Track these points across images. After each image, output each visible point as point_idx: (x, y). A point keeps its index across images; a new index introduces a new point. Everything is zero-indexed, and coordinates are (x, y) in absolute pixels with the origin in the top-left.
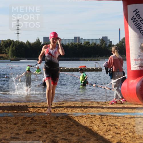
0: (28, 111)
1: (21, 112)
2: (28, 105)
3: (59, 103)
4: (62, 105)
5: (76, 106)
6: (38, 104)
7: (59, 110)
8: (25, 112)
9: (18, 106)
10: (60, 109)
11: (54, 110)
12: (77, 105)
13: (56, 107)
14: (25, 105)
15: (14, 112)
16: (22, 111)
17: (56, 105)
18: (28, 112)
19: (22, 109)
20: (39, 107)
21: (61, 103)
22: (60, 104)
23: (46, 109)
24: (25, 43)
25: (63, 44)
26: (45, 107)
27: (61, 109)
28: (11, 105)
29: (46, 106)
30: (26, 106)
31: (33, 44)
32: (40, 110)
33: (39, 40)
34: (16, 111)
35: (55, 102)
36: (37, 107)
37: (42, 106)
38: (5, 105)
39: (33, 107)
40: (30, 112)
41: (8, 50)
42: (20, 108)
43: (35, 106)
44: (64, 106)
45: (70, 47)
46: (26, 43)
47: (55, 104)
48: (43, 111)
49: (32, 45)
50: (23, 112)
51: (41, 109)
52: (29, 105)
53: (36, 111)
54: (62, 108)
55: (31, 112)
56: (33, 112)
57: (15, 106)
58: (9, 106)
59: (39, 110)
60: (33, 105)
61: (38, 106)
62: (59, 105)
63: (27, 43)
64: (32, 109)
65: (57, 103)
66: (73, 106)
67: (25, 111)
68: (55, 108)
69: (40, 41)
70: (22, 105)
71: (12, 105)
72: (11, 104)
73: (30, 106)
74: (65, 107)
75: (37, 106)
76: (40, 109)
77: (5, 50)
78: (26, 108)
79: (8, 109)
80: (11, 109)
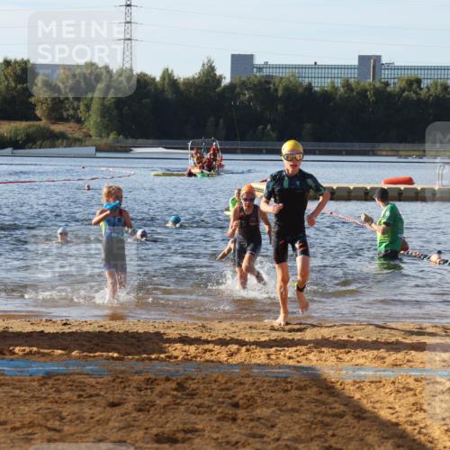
0: (162, 356)
1: (137, 360)
2: (162, 332)
4: (298, 336)
5: (355, 339)
6: (203, 326)
7: (287, 354)
8: (151, 359)
9: (126, 332)
10: (290, 351)
11: (268, 355)
12: (361, 338)
13: (275, 340)
14: (152, 330)
15: (108, 358)
16: (139, 353)
17: (274, 335)
18: (163, 360)
19: (139, 347)
20: (207, 342)
22: (290, 331)
23: (234, 347)
24: (154, 79)
25: (310, 84)
26: (233, 341)
27: (295, 349)
28: (98, 330)
29: (234, 336)
30: (158, 334)
31: (189, 83)
32: (211, 351)
33: (212, 69)
34: (116, 355)
36: (197, 341)
37: (220, 336)
38: (74, 330)
39: (185, 340)
40: (170, 357)
41: (88, 107)
42: (133, 340)
43: (193, 337)
44: (307, 339)
45: (337, 97)
46: (158, 79)
47: (273, 329)
48: (223, 357)
49: (182, 87)
50: (143, 360)
51: (217, 348)
52: (168, 331)
53: (196, 357)
54: (298, 348)
55: (176, 357)
56: (185, 360)
57: (111, 333)
58: (88, 332)
59: (206, 351)
60: (183, 332)
61: (205, 336)
62: (287, 336)
63: (163, 78)
64: (178, 345)
66: (345, 338)
67: (153, 357)
68: (271, 347)
69: (218, 73)
70: (141, 331)
71: (102, 329)
72: (96, 325)
73: (173, 333)
74: (310, 342)
75: (198, 334)
76: (210, 346)
77: (73, 108)
78: (157, 344)
79: (84, 345)
80: (97, 345)
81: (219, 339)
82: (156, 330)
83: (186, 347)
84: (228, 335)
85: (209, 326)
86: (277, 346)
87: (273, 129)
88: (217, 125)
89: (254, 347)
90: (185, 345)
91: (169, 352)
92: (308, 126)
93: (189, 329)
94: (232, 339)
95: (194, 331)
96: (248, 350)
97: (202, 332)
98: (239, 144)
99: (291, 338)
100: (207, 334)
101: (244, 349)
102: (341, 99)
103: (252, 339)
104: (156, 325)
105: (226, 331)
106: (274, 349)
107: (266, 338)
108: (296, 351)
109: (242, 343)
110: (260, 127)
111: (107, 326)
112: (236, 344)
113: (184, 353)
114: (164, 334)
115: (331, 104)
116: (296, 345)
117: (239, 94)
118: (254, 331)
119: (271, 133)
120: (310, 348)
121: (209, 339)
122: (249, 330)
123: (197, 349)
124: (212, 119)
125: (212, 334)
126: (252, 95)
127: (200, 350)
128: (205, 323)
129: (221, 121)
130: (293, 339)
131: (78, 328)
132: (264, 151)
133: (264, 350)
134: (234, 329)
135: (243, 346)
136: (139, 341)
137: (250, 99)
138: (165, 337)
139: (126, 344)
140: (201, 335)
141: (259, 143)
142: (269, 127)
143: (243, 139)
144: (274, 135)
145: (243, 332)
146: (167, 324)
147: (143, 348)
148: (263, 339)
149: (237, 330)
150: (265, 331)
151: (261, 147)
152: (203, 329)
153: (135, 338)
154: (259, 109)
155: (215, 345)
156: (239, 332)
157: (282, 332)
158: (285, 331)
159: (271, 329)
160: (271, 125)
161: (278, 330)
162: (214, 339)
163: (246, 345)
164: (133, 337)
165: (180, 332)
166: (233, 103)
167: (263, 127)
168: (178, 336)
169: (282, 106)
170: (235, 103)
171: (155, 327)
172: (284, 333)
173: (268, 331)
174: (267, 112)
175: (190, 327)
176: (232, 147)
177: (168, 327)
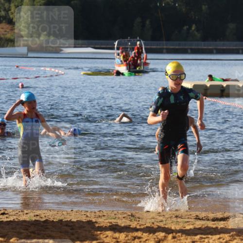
2: (94, 220)
3: (211, 216)
4: (221, 225)
6: (132, 215)
9: (61, 221)
13: (200, 229)
14: (84, 219)
17: (199, 224)
19: (73, 234)
20: (136, 230)
21: (219, 215)
22: (214, 220)
23: (161, 235)
26: (160, 229)
27: (218, 236)
28: (34, 219)
29: (161, 224)
30: (90, 223)
32: (139, 238)
35: (197, 213)
36: (127, 229)
37: (148, 225)
38: (11, 219)
39: (115, 228)
42: (68, 229)
43: (123, 225)
44: (230, 227)
47: (197, 218)
51: (145, 235)
52: (100, 220)
54: (222, 235)
57: (46, 221)
58: (25, 221)
59: (135, 238)
60: (113, 221)
61: (134, 225)
62: (211, 224)
64: (109, 233)
65: (203, 215)
68: (196, 235)
70: (74, 220)
71: (38, 218)
72: (32, 214)
73: (103, 222)
74: (233, 230)
75: (127, 223)
76: (139, 234)
77: (5, 10)
78: (90, 231)
79: (21, 233)
80: (34, 233)
81: (147, 227)
82: (88, 219)
83: (117, 235)
84: (156, 224)
85: (137, 215)
86: (202, 234)
87: (198, 30)
88: (144, 26)
89: (180, 234)
90: (115, 233)
91: (100, 239)
92: (232, 26)
93: (119, 218)
94: (159, 227)
95: (124, 220)
96: (174, 238)
97: (131, 221)
98: (164, 45)
99: (214, 226)
100: (136, 223)
101: (170, 236)
103: (178, 228)
104: (88, 214)
105: (153, 220)
106: (198, 237)
107: (191, 227)
108: (220, 238)
109: (168, 231)
110: (185, 28)
111: (43, 216)
112: (163, 232)
113: (115, 240)
114: (96, 222)
116: (219, 233)
118: (179, 220)
119: (196, 33)
120: (232, 236)
121: (138, 227)
122: (175, 219)
123: (127, 236)
124: (139, 20)
125: (140, 223)
127: (130, 237)
128: (134, 212)
129: (148, 22)
130: (217, 228)
131: (15, 217)
132: (189, 51)
133: (189, 237)
134: (161, 218)
135: (169, 234)
136: (72, 229)
138: (97, 225)
139: (61, 232)
140: (131, 223)
141: (183, 42)
142: (194, 28)
143: (168, 39)
144: (198, 35)
145: (169, 221)
146: (98, 214)
147: (76, 235)
148: (188, 228)
149: (164, 219)
150: (190, 220)
151: (186, 47)
152: (132, 218)
153: (69, 226)
154: (184, 10)
155: (144, 232)
156: (166, 221)
157: (206, 221)
158: (208, 220)
159: (196, 219)
160: (196, 25)
161: (202, 219)
162: (142, 227)
163: (172, 233)
164: (66, 225)
165: (110, 221)
166: (158, 4)
167: (188, 27)
168: (109, 224)
169: (207, 6)
170: (161, 4)
171: (87, 216)
172: (208, 222)
173: (193, 220)
174: (192, 13)
175: (120, 216)
176: (158, 47)
177: (99, 216)
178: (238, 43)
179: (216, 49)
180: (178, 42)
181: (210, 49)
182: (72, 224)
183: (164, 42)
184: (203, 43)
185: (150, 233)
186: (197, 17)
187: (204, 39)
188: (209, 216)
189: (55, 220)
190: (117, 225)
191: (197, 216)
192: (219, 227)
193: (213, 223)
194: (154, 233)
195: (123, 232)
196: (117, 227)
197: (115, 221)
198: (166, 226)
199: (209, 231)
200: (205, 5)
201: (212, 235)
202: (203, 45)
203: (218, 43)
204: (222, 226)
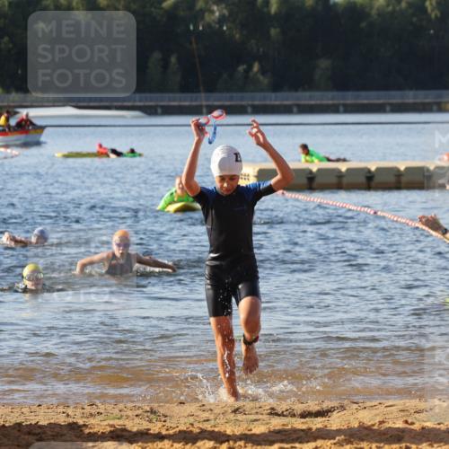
2: (81, 422)
3: (299, 408)
4: (317, 424)
5: (417, 427)
6: (152, 411)
9: (19, 425)
12: (429, 424)
13: (279, 432)
14: (62, 420)
17: (277, 423)
20: (161, 437)
21: (314, 407)
22: (304, 415)
23: (207, 446)
26: (204, 435)
27: (313, 445)
29: (208, 427)
30: (74, 427)
35: (273, 404)
36: (143, 437)
37: (183, 428)
42: (32, 439)
43: (135, 429)
44: (334, 428)
45: (374, 12)
47: (273, 413)
52: (92, 421)
54: (319, 443)
60: (117, 423)
61: (155, 428)
62: (299, 424)
64: (110, 445)
65: (283, 406)
66: (400, 425)
68: (271, 444)
70: (44, 422)
73: (99, 425)
74: (339, 432)
75: (144, 425)
76: (165, 445)
81: (180, 431)
82: (70, 420)
84: (196, 425)
85: (162, 411)
86: (282, 441)
87: (263, 71)
88: (166, 65)
89: (242, 443)
90: (121, 443)
92: (324, 63)
93: (128, 417)
94: (203, 431)
95: (137, 420)
97: (150, 421)
98: (203, 99)
99: (304, 427)
100: (160, 425)
102: (379, 15)
103: (238, 431)
104: (70, 411)
105: (191, 420)
106: (276, 446)
107: (263, 429)
108: (316, 448)
109: (220, 438)
110: (241, 68)
112: (210, 440)
114: (84, 425)
115: (363, 25)
116: (315, 439)
117: (202, 11)
118: (240, 417)
119: (261, 78)
120: (339, 443)
121: (164, 432)
122: (232, 416)
124: (157, 55)
125: (168, 424)
126: (226, 12)
128: (155, 405)
129: (173, 59)
130: (310, 429)
132: (249, 109)
134: (205, 415)
135: (222, 443)
137: (222, 20)
138: (87, 431)
139: (19, 446)
140: (150, 426)
141: (240, 95)
142: (256, 67)
144: (264, 80)
145: (221, 420)
146: (88, 410)
148: (257, 431)
149: (212, 417)
150: (260, 417)
151: (244, 103)
152: (152, 416)
153: (34, 434)
154: (237, 36)
155: (174, 442)
156: (215, 419)
157: (290, 418)
158: (294, 415)
159: (271, 414)
160: (260, 63)
161: (282, 415)
162: (171, 432)
163: (228, 441)
164: (29, 433)
165: (111, 422)
166: (192, 28)
167: (245, 66)
168: (109, 429)
169: (278, 30)
170: (196, 27)
171: (68, 415)
172: (293, 420)
173: (265, 417)
174: (253, 41)
175: (130, 413)
176: (194, 104)
177: (91, 415)
178: (335, 93)
179: (298, 106)
180: (228, 95)
181: (285, 106)
182: (40, 431)
183: (203, 95)
184: (273, 95)
185: (187, 444)
186: (261, 50)
187: (276, 87)
188: (295, 407)
189: (7, 425)
190: (124, 430)
191: (272, 409)
192: (314, 428)
193: (303, 420)
194: (194, 443)
195: (137, 442)
196: (124, 433)
197: (121, 422)
198: (216, 430)
199: (295, 436)
200: (275, 28)
201: (300, 443)
202: (274, 99)
203: (300, 94)
204: (319, 426)
